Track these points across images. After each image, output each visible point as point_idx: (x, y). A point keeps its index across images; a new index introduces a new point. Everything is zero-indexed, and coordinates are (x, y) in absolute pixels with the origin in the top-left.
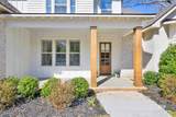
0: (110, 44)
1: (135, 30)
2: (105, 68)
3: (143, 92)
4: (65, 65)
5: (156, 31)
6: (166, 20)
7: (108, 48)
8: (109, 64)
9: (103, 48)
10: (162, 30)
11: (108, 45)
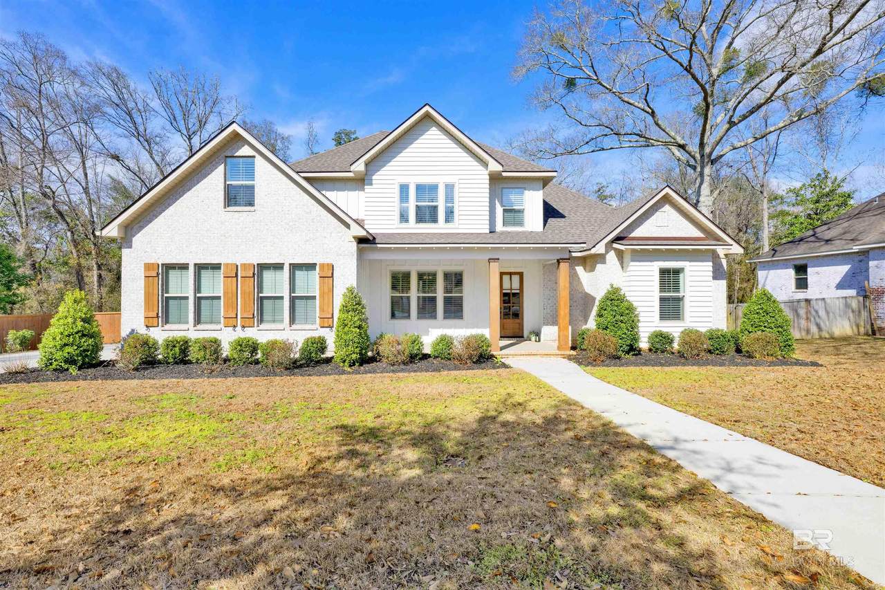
0: (521, 275)
1: (558, 261)
2: (511, 322)
3: (570, 358)
4: (434, 317)
5: (601, 258)
6: (618, 239)
7: (516, 285)
8: (517, 315)
9: (506, 285)
10: (611, 256)
11: (516, 279)
